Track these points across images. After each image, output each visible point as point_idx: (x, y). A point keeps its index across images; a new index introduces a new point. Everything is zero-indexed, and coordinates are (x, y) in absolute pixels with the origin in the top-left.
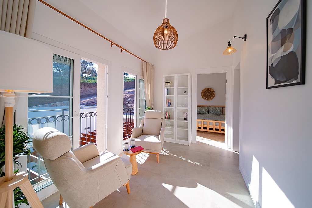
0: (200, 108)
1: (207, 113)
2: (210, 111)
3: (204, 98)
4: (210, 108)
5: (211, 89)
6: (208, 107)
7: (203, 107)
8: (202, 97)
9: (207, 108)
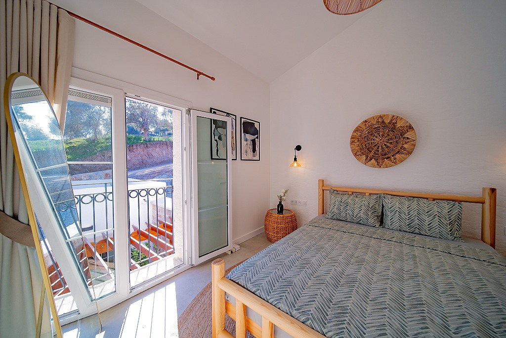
0: (345, 197)
1: (371, 221)
2: (389, 215)
3: (364, 157)
4: (388, 202)
5: (394, 120)
6: (380, 196)
7: (356, 193)
8: (355, 155)
9: (372, 202)
